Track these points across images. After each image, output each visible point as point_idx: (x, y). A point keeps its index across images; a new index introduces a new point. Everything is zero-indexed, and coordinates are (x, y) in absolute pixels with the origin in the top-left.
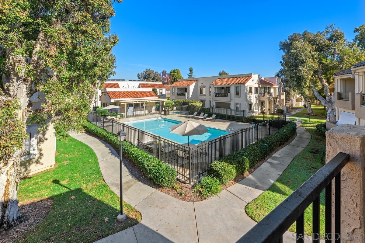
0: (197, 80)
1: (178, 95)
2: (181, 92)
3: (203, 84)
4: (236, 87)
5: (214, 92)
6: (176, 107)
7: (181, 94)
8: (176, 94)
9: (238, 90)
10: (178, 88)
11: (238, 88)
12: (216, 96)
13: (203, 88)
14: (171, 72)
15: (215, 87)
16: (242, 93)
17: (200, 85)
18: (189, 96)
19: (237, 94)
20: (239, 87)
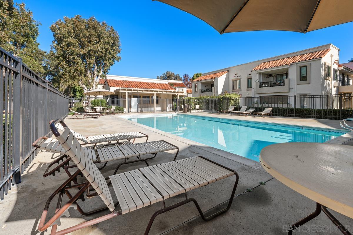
0: (228, 71)
1: (202, 91)
2: (207, 88)
3: (237, 75)
4: (301, 67)
5: (258, 81)
6: (199, 106)
7: (206, 90)
8: (200, 91)
9: (304, 73)
10: (203, 83)
11: (304, 69)
12: (261, 86)
13: (237, 81)
14: (194, 76)
15: (260, 74)
16: (313, 76)
17: (232, 77)
18: (217, 92)
19: (303, 78)
20: (306, 66)
